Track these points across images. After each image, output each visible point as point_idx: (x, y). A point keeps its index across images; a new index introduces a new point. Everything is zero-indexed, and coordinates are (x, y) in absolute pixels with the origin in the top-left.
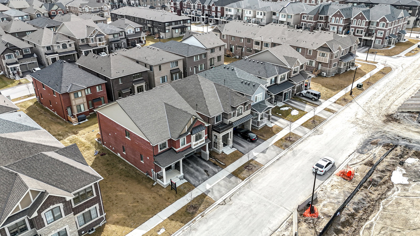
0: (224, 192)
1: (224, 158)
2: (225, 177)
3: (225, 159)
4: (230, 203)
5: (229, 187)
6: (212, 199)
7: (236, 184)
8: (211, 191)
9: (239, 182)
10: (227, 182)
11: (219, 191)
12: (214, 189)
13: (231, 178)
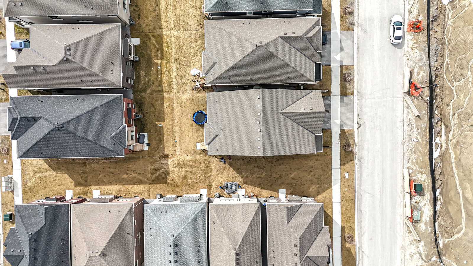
0: (351, 117)
1: (323, 85)
2: (339, 102)
4: (362, 121)
5: (350, 109)
6: (350, 129)
7: (352, 102)
8: (343, 123)
9: (352, 99)
10: (345, 106)
11: (348, 119)
12: (343, 120)
13: (344, 100)
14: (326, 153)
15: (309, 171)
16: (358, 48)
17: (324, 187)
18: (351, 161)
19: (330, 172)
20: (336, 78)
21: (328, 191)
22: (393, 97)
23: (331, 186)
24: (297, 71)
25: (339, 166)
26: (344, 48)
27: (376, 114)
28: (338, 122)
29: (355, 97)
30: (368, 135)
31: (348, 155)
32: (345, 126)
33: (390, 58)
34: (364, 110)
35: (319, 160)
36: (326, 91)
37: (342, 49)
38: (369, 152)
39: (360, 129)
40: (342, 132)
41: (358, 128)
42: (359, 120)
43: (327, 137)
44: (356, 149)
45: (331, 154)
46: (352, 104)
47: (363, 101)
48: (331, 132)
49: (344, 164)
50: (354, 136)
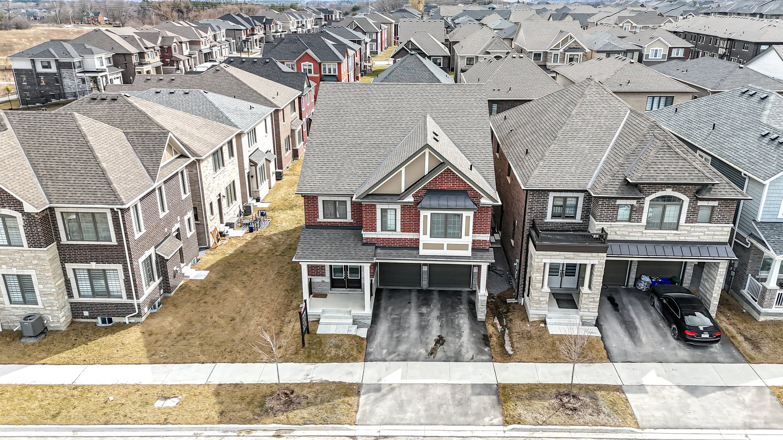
0: (409, 415)
1: (530, 338)
2: (469, 382)
3: (528, 342)
5: (442, 413)
6: (356, 412)
7: (471, 419)
8: (384, 391)
9: (487, 420)
10: (453, 398)
11: (401, 406)
12: (397, 392)
13: (479, 394)
19: (205, 359)
21: (143, 353)
28: (392, 378)
31: (249, 404)
40: (352, 390)
43: (338, 347)
45: (270, 360)
46: (462, 419)
48: (355, 360)
49: (217, 394)
50: (325, 422)
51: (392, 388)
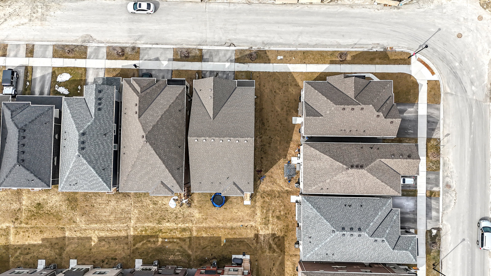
0: (223, 52)
2: (209, 63)
3: (192, 77)
4: (228, 41)
5: (216, 53)
6: (235, 53)
7: (209, 51)
8: (229, 60)
9: (206, 51)
10: (213, 57)
11: (225, 55)
12: (226, 60)
13: (207, 58)
14: (258, 77)
15: (275, 94)
16: (157, 44)
17: (291, 79)
18: (266, 53)
19: (277, 74)
20: (184, 66)
21: (295, 76)
22: (206, 11)
23: (290, 73)
24: (173, 102)
25: (271, 64)
26: (156, 57)
27: (221, 28)
28: (227, 64)
29: (204, 47)
30: (242, 36)
31: (260, 56)
32: (232, 58)
33: (168, 14)
34: (217, 40)
35: (265, 84)
36: (197, 76)
37: (157, 59)
38: (258, 36)
39: (235, 44)
40: (237, 60)
41: (234, 45)
42: (226, 45)
43: (242, 75)
44: (255, 48)
45: (259, 72)
46: (211, 51)
47: (208, 40)
48: (237, 72)
49: (269, 60)
50: (242, 50)
51: (227, 61)
